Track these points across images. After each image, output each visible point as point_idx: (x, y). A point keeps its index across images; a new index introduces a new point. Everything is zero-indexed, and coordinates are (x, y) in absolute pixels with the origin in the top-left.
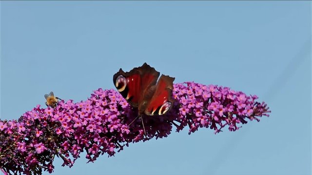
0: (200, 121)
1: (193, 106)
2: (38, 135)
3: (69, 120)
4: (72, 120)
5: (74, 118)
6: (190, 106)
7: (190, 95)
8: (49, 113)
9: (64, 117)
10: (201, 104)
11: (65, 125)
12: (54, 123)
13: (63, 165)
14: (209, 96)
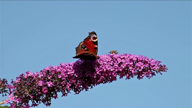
0: (132, 71)
1: (128, 63)
2: (49, 78)
3: (65, 71)
4: (67, 71)
5: (68, 70)
6: (126, 64)
7: (127, 58)
8: (55, 68)
9: (63, 70)
10: (132, 63)
11: (63, 73)
12: (58, 72)
13: (62, 96)
14: (136, 59)
